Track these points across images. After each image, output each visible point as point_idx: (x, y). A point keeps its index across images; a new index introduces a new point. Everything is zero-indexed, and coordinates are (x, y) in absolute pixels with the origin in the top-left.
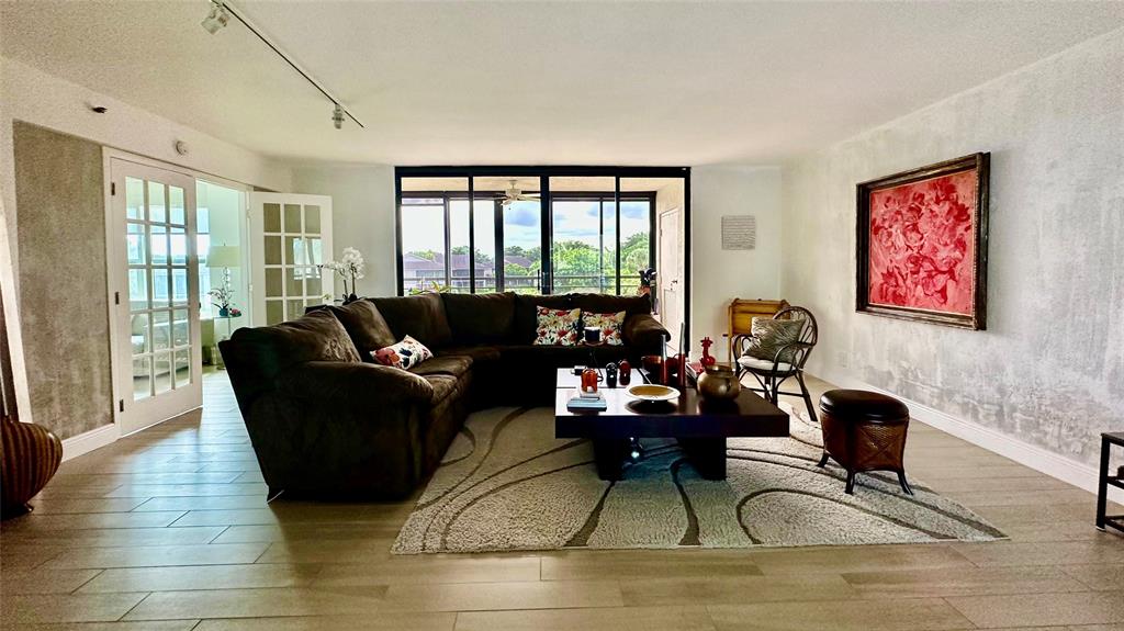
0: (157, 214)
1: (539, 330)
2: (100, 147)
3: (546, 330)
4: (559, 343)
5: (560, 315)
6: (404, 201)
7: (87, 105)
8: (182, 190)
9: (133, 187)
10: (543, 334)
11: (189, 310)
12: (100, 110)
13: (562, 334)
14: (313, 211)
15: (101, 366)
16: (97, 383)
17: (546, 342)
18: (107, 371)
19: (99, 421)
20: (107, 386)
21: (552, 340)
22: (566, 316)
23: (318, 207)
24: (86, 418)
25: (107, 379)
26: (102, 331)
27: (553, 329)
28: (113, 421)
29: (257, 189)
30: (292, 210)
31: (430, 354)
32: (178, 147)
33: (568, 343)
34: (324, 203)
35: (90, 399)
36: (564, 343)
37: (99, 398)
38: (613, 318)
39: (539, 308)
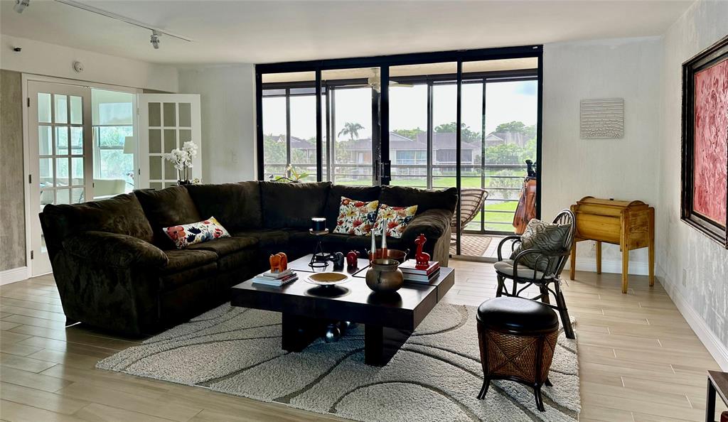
0: (61, 118)
1: (339, 219)
2: (21, 73)
3: (343, 219)
4: (352, 233)
5: (358, 205)
6: (265, 92)
7: (11, 47)
8: (81, 98)
9: (44, 99)
10: (341, 223)
11: (85, 188)
12: (17, 50)
13: (357, 224)
14: (185, 108)
15: (18, 226)
16: (16, 237)
17: (342, 231)
18: (22, 229)
19: (16, 263)
20: (23, 240)
21: (347, 230)
22: (363, 208)
23: (190, 104)
24: (8, 260)
25: (22, 236)
26: (19, 202)
27: (350, 219)
28: (26, 265)
29: (146, 91)
30: (170, 107)
31: (225, 232)
32: (75, 67)
33: (360, 233)
34: (194, 100)
35: (11, 248)
36: (357, 233)
37: (16, 248)
38: (402, 211)
39: (343, 198)
